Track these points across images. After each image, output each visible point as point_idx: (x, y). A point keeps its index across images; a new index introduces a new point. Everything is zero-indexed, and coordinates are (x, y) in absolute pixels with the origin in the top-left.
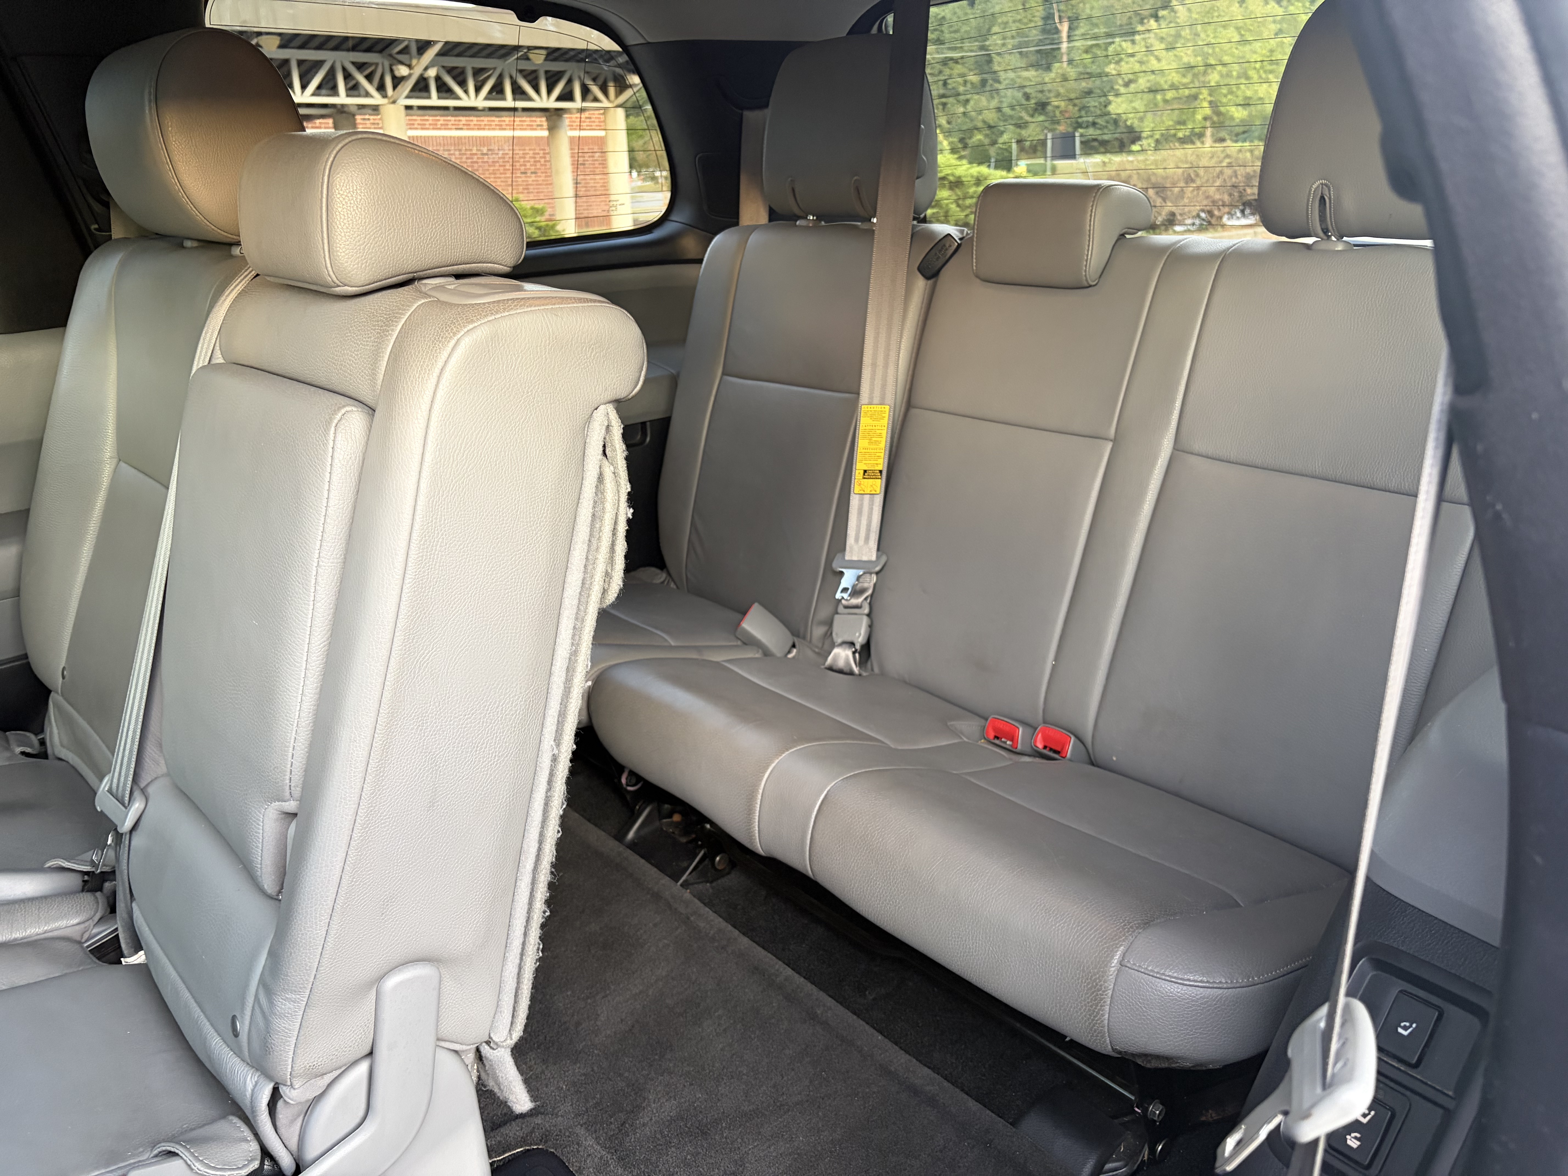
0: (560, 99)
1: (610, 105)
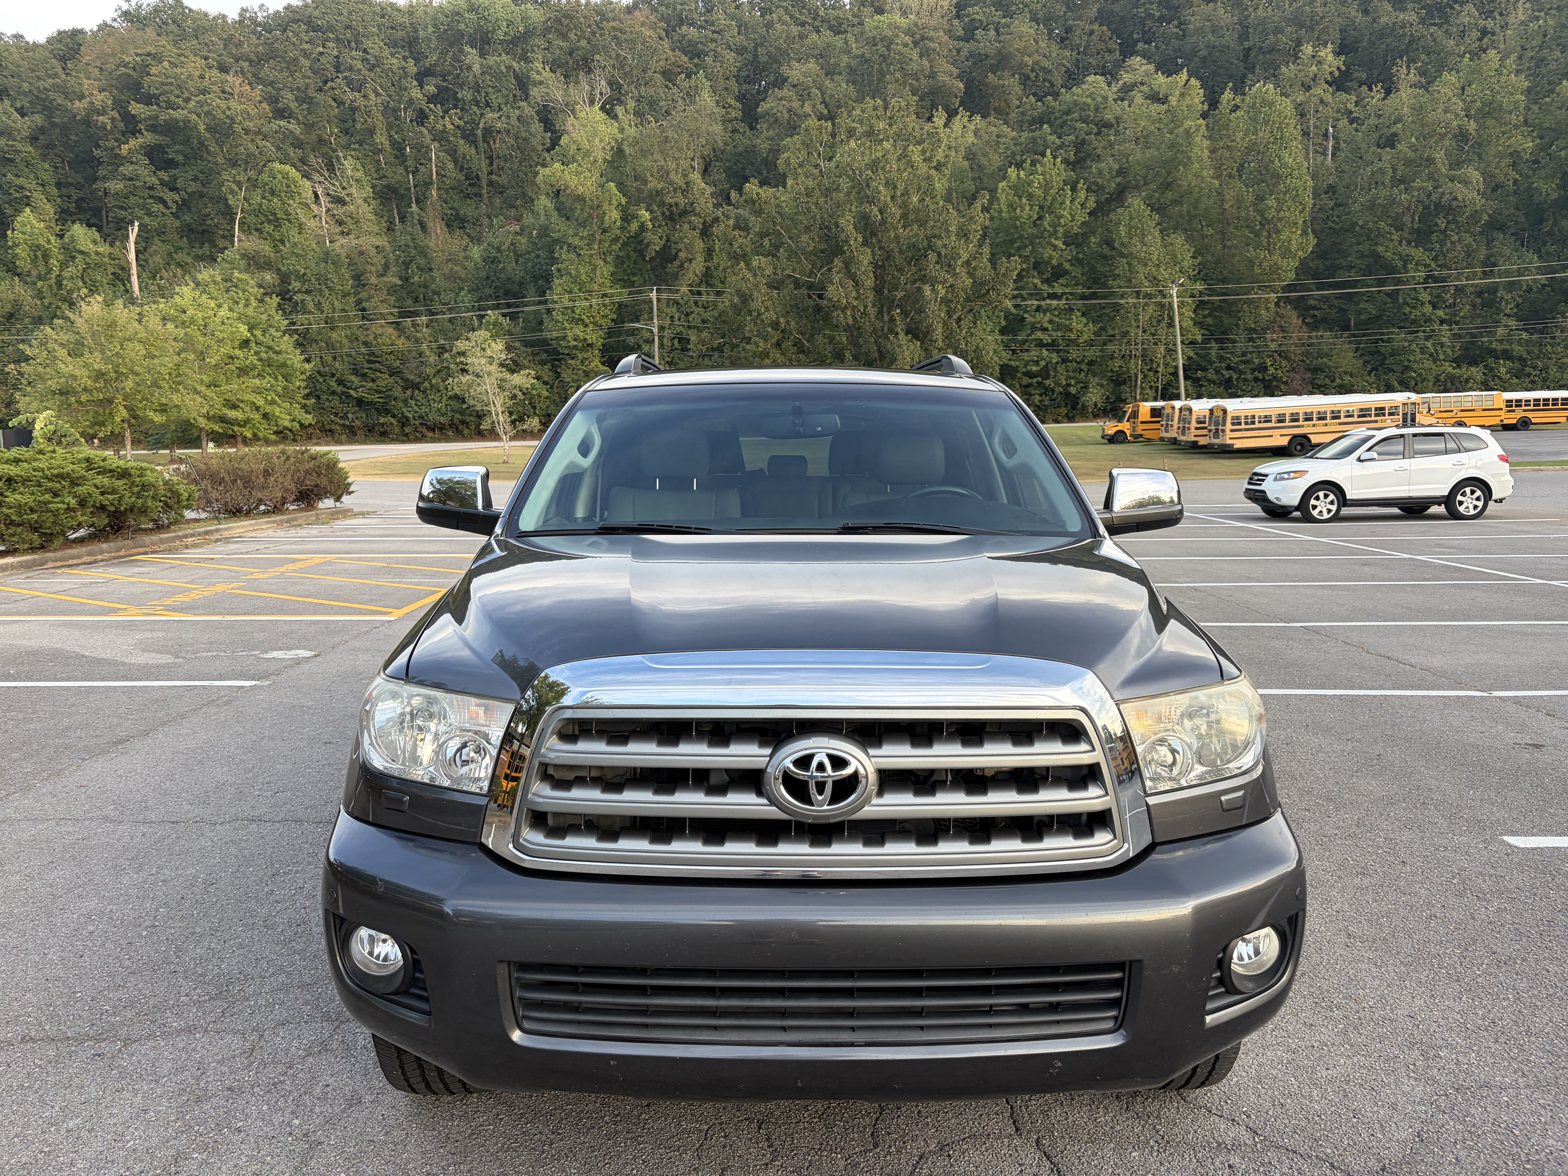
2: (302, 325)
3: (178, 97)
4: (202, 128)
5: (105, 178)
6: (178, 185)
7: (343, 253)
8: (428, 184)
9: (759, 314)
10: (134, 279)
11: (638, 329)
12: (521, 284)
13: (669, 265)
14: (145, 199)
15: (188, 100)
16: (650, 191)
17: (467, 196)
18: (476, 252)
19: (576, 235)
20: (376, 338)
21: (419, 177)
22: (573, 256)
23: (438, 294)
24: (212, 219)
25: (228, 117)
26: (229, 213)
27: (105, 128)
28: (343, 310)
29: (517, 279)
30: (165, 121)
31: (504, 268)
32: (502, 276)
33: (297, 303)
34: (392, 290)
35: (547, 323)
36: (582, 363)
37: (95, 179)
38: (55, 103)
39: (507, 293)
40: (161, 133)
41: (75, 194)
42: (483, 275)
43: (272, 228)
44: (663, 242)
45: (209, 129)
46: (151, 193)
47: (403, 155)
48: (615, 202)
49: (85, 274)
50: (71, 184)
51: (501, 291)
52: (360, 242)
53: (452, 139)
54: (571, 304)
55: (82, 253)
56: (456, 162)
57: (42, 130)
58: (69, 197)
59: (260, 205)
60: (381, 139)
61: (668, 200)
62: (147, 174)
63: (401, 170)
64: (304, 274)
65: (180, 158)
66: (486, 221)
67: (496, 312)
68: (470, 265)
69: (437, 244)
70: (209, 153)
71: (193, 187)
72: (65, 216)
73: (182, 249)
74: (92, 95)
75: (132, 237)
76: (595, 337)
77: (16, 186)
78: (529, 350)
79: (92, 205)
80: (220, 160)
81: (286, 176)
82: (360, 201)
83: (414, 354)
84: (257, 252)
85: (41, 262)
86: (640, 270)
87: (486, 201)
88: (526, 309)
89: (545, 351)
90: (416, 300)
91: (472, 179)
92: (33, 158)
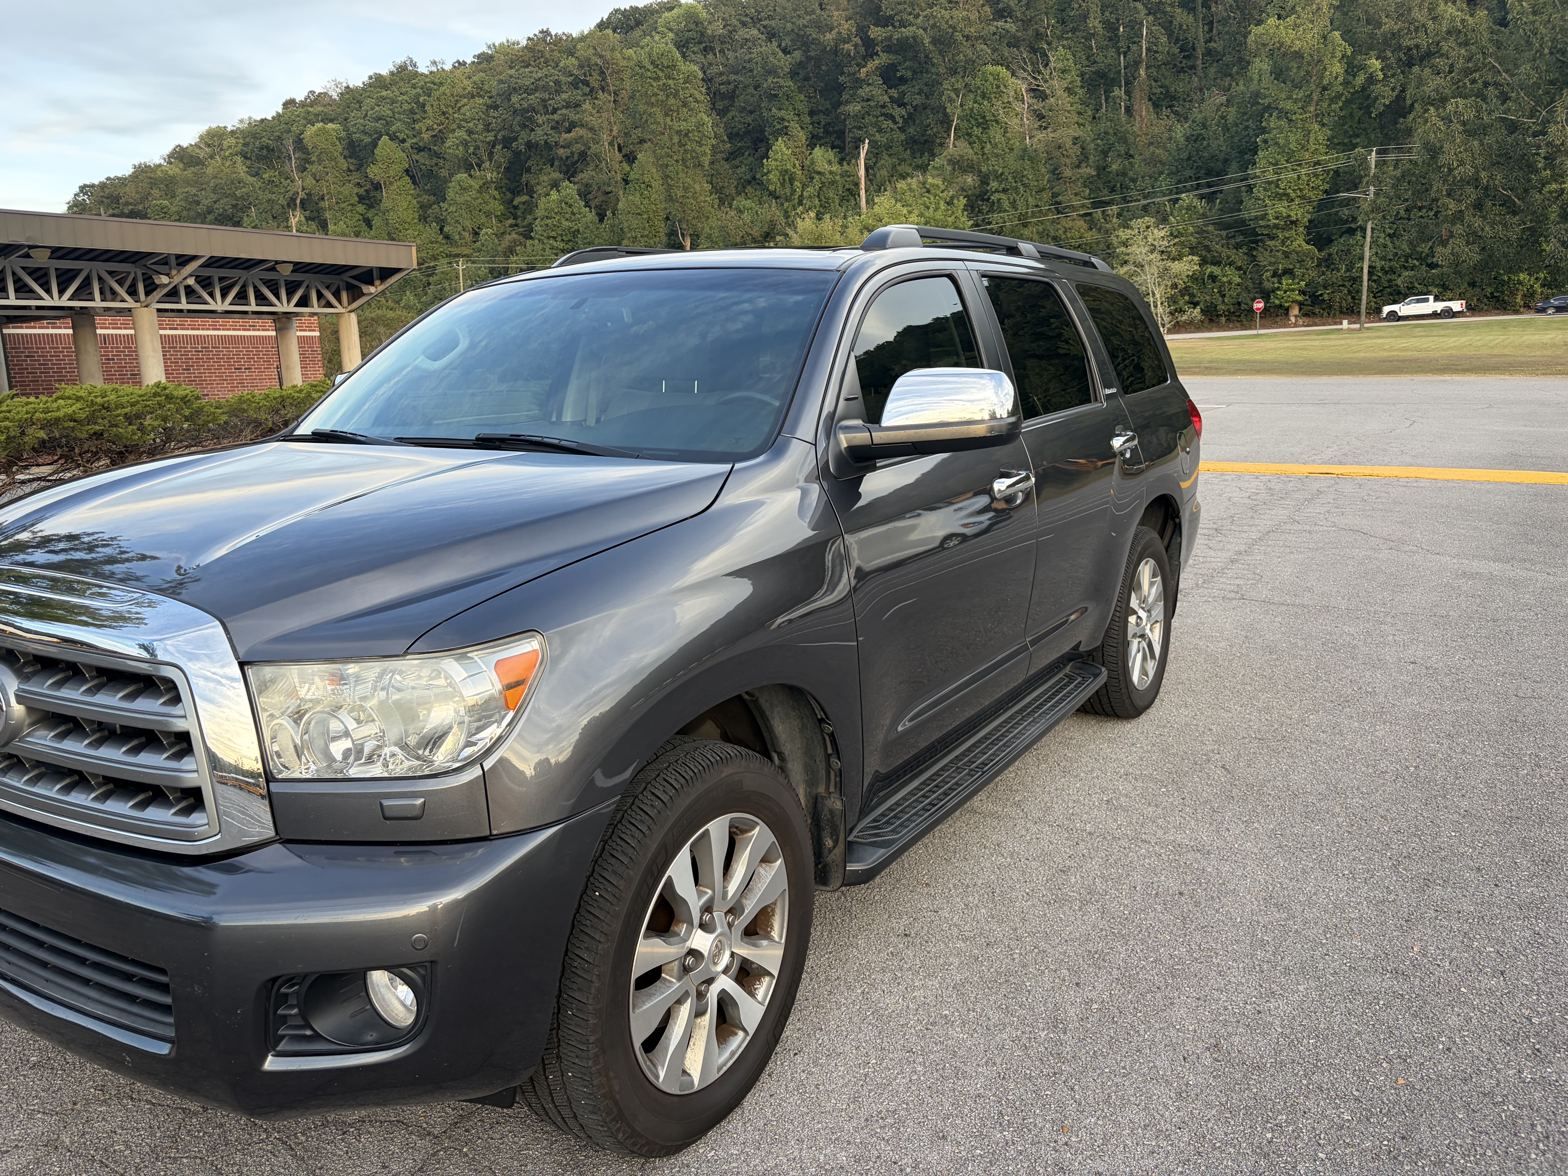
0: (297, 305)
1: (343, 311)
2: (997, 223)
3: (910, 14)
4: (927, 41)
5: (847, 102)
6: (906, 101)
7: (1041, 147)
8: (1137, 63)
9: (1450, 170)
10: (863, 193)
11: (1354, 199)
12: (1226, 161)
13: (1401, 120)
14: (877, 118)
15: (917, 16)
16: (1384, 35)
17: (1182, 70)
18: (1180, 131)
19: (1290, 97)
20: (1065, 232)
21: (1130, 56)
22: (1283, 123)
23: (1134, 181)
24: (932, 129)
25: (950, 26)
26: (946, 122)
27: (849, 55)
28: (1037, 206)
29: (1222, 156)
30: (898, 40)
31: (1209, 145)
32: (1205, 154)
33: (993, 202)
34: (1088, 182)
35: (1248, 202)
36: (1283, 243)
37: (840, 104)
38: (810, 38)
39: (1209, 173)
40: (896, 53)
41: (824, 120)
42: (1184, 155)
43: (981, 130)
44: (1395, 94)
45: (935, 41)
46: (883, 111)
47: (1116, 35)
48: (1339, 55)
49: (822, 192)
50: (821, 111)
51: (1202, 172)
52: (1056, 135)
53: (1168, 9)
54: (1275, 178)
55: (819, 173)
56: (1170, 34)
57: (801, 64)
58: (818, 124)
59: (972, 110)
60: (1094, 23)
61: (1407, 42)
62: (878, 92)
63: (1112, 52)
64: (1002, 174)
65: (909, 74)
66: (1197, 96)
67: (1191, 195)
68: (1171, 146)
69: (1141, 128)
70: (933, 65)
71: (918, 100)
72: (813, 141)
73: (905, 160)
74: (840, 25)
75: (863, 155)
76: (1300, 213)
77: (778, 118)
78: (1224, 233)
79: (836, 128)
80: (942, 70)
81: (997, 77)
82: (1060, 92)
83: (1102, 246)
84: (961, 156)
85: (788, 185)
86: (1365, 130)
87: (1200, 73)
88: (1225, 187)
89: (1242, 233)
90: (1113, 190)
91: (1187, 50)
92: (793, 91)
